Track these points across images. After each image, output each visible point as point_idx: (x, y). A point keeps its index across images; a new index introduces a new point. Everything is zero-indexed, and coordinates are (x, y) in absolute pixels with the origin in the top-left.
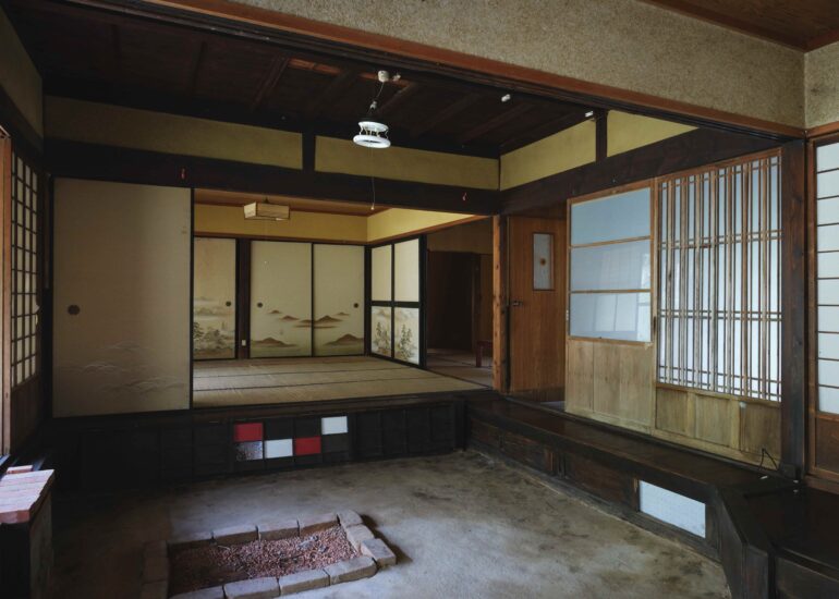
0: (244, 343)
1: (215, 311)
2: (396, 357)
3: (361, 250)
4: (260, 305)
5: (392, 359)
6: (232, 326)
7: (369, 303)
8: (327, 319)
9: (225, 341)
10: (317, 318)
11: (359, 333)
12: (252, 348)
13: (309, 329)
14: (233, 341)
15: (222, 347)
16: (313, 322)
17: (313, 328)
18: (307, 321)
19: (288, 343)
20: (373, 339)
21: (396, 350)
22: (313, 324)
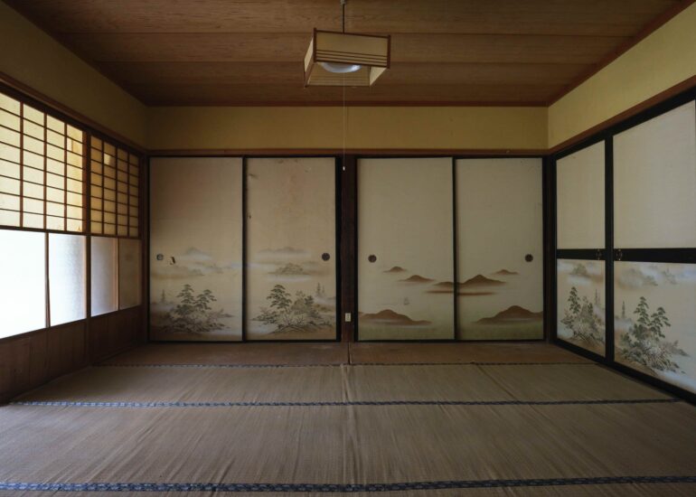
0: (348, 317)
1: (306, 268)
2: (617, 359)
3: (537, 164)
4: (372, 259)
5: (608, 360)
6: (331, 291)
7: (552, 253)
8: (479, 280)
9: (321, 313)
10: (463, 278)
11: (535, 304)
12: (361, 325)
13: (451, 296)
14: (334, 314)
15: (317, 322)
16: (456, 284)
17: (456, 295)
18: (447, 284)
19: (416, 320)
20: (561, 315)
21: (619, 345)
22: (456, 287)
